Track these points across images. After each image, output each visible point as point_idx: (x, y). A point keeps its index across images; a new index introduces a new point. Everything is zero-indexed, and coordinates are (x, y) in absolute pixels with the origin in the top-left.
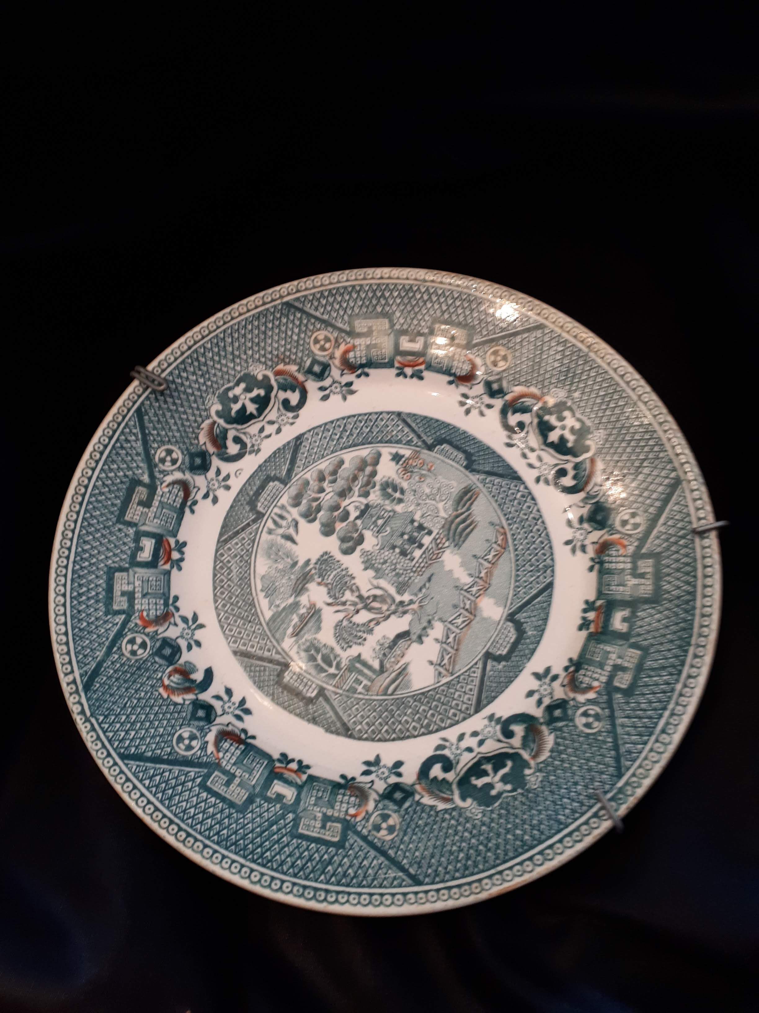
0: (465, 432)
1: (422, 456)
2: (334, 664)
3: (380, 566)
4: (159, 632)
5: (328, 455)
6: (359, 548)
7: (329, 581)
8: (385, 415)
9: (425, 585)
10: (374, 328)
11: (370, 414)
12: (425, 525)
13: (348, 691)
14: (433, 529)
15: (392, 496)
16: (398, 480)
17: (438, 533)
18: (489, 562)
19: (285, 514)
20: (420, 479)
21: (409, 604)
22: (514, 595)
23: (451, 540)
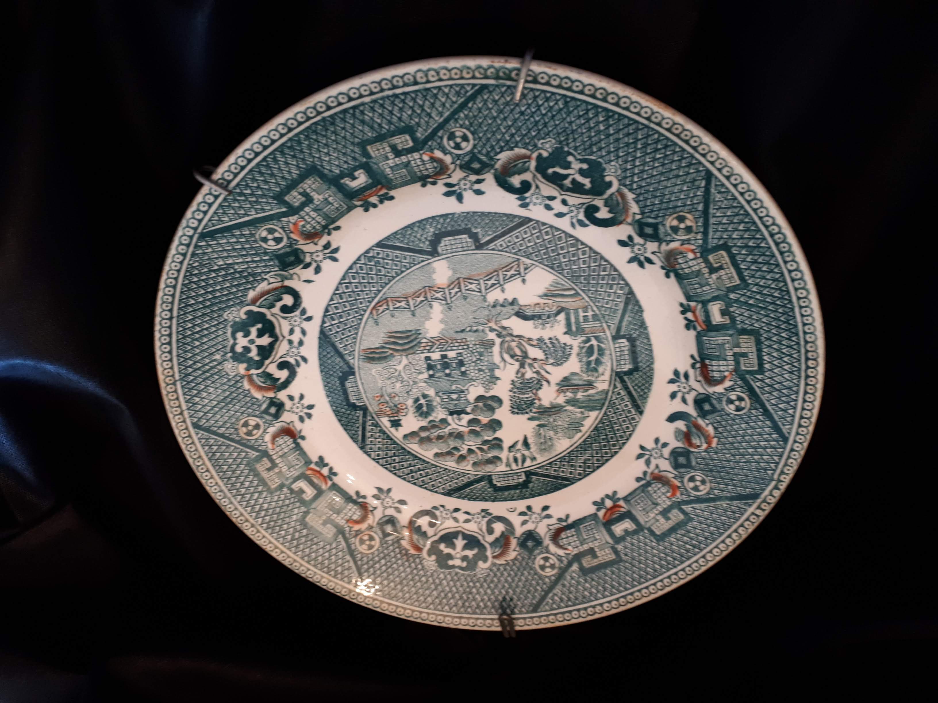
0: (328, 396)
1: (377, 409)
2: (588, 345)
3: (487, 371)
4: (673, 475)
5: (441, 468)
6: (487, 395)
7: (531, 395)
8: (373, 456)
9: (470, 331)
10: (321, 522)
11: (382, 465)
12: (425, 366)
13: (599, 320)
14: (423, 359)
15: (427, 404)
16: (412, 410)
17: (423, 353)
18: (408, 301)
19: (511, 460)
20: (394, 396)
21: (495, 330)
22: (415, 265)
23: (418, 340)
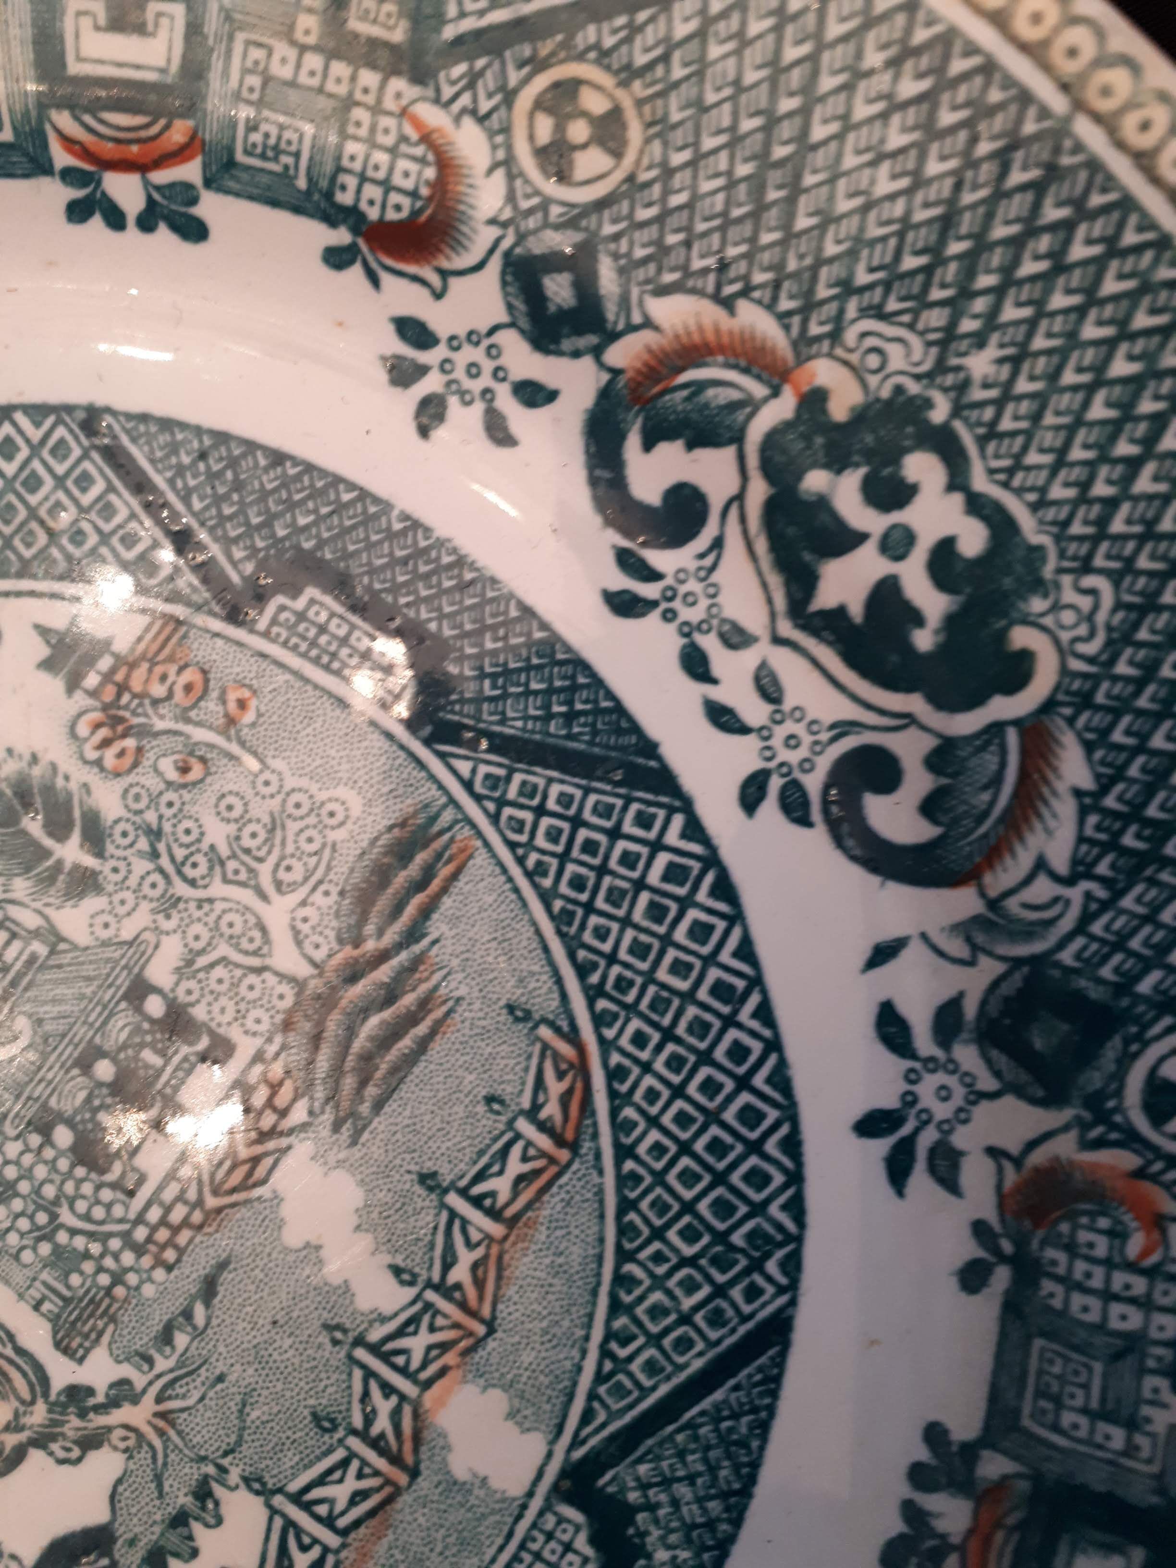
1: (198, 647)
8: (21, 421)
9: (187, 1315)
12: (199, 1013)
14: (235, 1034)
15: (47, 853)
16: (72, 775)
17: (259, 1056)
18: (494, 1214)
20: (185, 770)
21: (113, 1403)
22: (600, 1378)
23: (320, 1093)
